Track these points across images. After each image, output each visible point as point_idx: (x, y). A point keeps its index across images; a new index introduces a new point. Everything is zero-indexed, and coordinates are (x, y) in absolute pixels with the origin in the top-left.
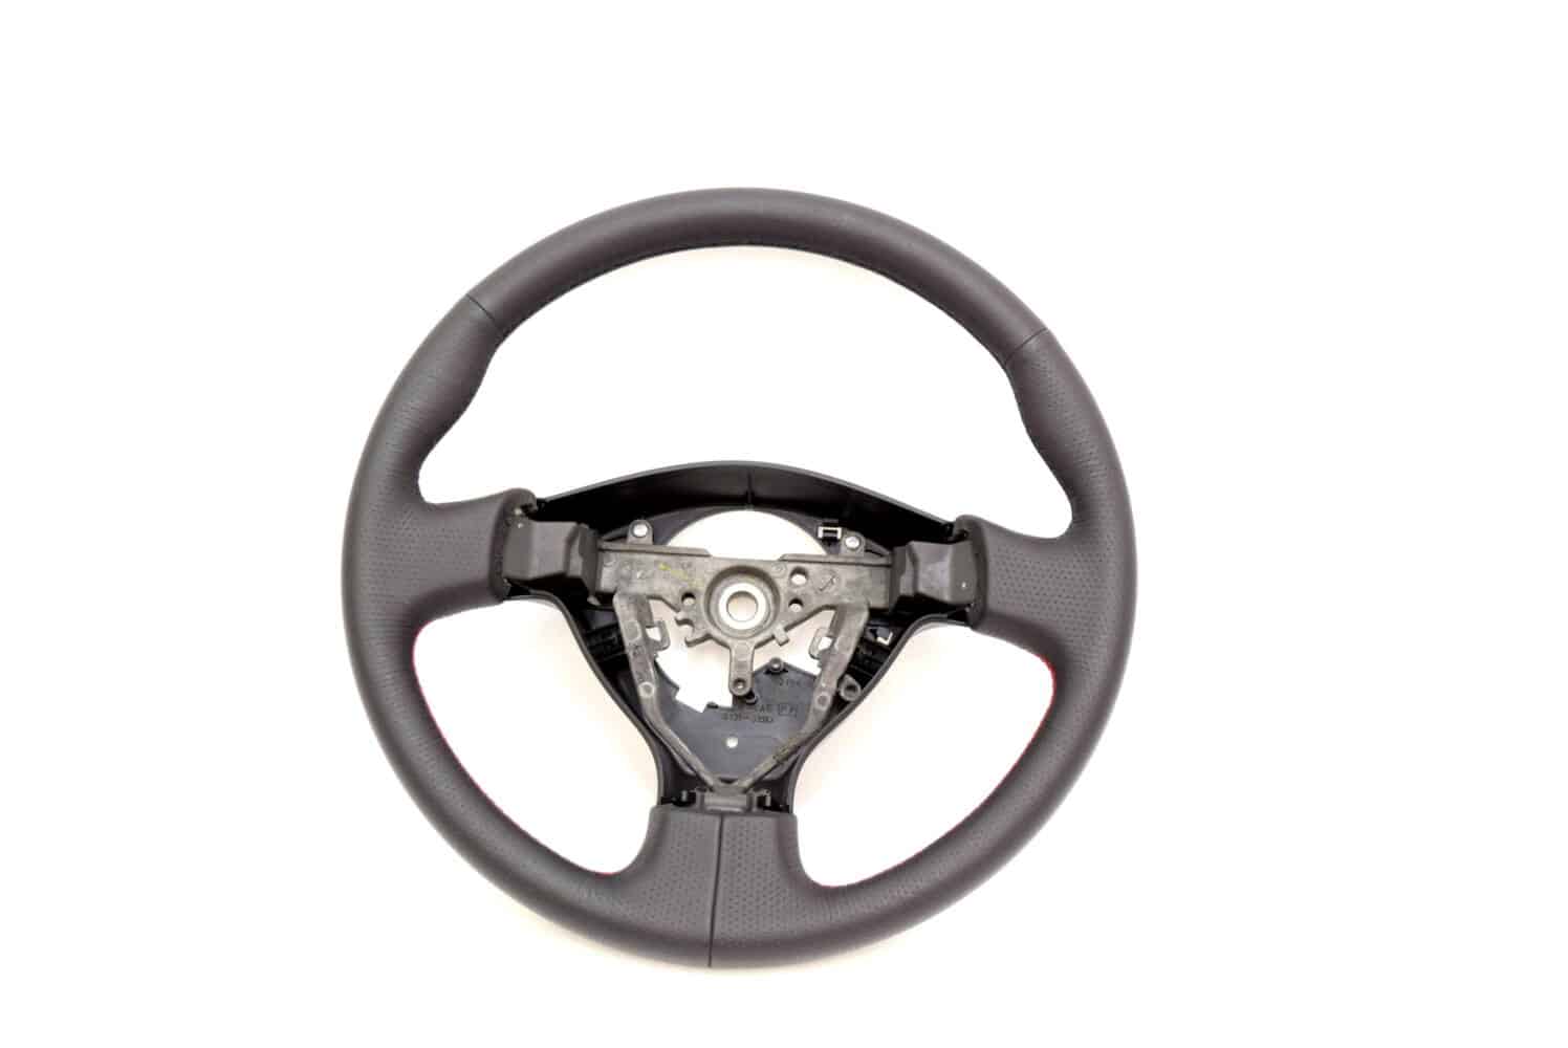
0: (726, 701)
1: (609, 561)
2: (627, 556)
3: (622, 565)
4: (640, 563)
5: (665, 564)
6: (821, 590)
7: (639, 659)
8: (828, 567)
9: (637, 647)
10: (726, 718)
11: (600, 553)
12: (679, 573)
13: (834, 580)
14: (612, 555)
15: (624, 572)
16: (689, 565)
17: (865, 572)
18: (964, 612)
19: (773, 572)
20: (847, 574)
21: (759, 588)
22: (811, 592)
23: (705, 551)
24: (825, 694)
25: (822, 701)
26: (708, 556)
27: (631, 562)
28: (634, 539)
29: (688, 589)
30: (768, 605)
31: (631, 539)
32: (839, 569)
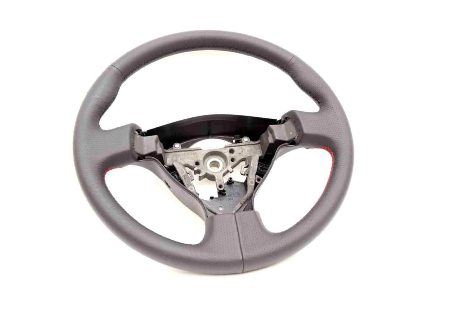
0: (216, 195)
1: (168, 156)
2: (174, 153)
3: (173, 157)
4: (179, 155)
5: (188, 154)
6: (240, 154)
7: (186, 180)
8: (240, 147)
9: (185, 176)
10: (217, 201)
11: (165, 154)
12: (193, 156)
13: (243, 151)
14: (169, 154)
15: (174, 158)
16: (196, 153)
17: (252, 147)
18: (294, 141)
19: (223, 151)
20: (247, 148)
21: (219, 159)
22: (237, 155)
23: (200, 148)
24: (252, 180)
25: (252, 182)
26: (201, 150)
27: (176, 155)
28: (175, 149)
29: (196, 160)
30: (223, 163)
31: (174, 148)
32: (243, 147)
